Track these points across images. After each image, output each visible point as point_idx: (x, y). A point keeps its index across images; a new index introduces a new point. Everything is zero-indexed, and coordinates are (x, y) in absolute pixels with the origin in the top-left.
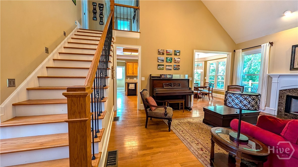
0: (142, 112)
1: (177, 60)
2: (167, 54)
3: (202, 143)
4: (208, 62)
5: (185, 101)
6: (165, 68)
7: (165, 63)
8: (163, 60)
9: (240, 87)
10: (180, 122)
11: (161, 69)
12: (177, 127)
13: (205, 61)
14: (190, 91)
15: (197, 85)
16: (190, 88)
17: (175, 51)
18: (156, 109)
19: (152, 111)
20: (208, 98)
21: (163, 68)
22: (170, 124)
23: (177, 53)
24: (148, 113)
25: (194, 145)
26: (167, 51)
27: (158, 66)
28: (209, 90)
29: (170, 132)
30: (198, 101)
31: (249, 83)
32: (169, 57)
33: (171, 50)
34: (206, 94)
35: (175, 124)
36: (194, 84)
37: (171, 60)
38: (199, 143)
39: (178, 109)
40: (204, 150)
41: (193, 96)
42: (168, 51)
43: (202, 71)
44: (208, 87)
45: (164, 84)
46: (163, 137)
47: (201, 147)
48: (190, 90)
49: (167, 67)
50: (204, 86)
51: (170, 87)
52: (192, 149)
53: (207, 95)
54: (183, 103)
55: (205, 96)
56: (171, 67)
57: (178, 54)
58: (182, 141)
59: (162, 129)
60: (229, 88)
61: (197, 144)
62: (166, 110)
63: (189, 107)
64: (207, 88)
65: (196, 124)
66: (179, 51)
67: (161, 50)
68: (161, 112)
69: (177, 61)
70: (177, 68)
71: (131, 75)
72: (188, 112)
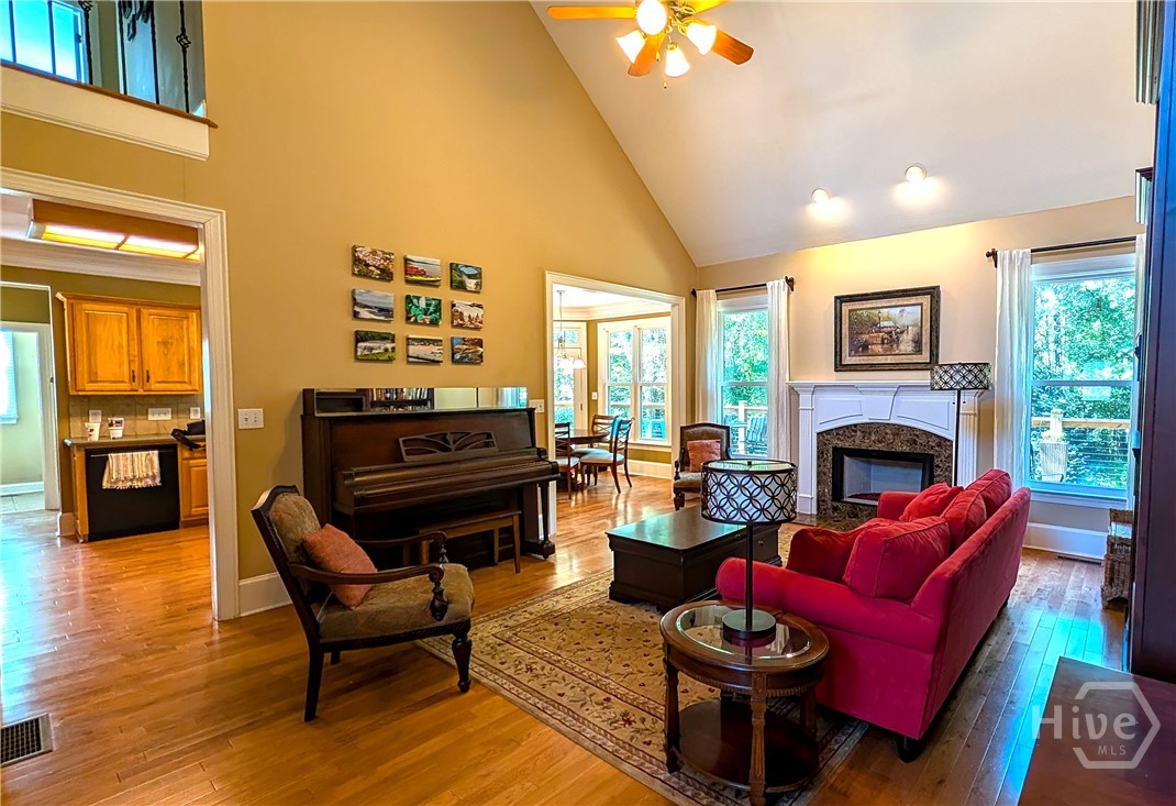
0: (258, 633)
1: (466, 314)
2: (410, 278)
3: (622, 691)
4: (600, 326)
5: (521, 518)
6: (400, 354)
7: (398, 327)
8: (386, 312)
9: (720, 430)
10: (511, 623)
11: (378, 360)
12: (503, 655)
13: (588, 322)
14: (542, 466)
15: (564, 433)
16: (542, 453)
17: (453, 267)
18: (372, 589)
19: (348, 608)
20: (613, 483)
21: (386, 350)
22: (463, 652)
23: (465, 278)
24: (321, 629)
25: (593, 713)
26: (406, 260)
27: (357, 341)
28: (615, 450)
29: (471, 693)
30: (573, 503)
31: (737, 410)
32: (424, 295)
33: (432, 260)
34: (602, 467)
35: (488, 645)
36: (557, 426)
37: (435, 312)
38: (612, 697)
39: (489, 562)
40: (636, 715)
41: (553, 485)
42: (415, 265)
43: (581, 365)
44: (608, 438)
45: (401, 440)
46: (436, 731)
47: (623, 710)
48: (543, 460)
49: (415, 350)
50: (591, 435)
51: (439, 455)
52: (589, 733)
53: (605, 469)
54: (512, 527)
55: (599, 477)
56: (435, 349)
57: (471, 284)
58: (537, 717)
59: (419, 696)
60: (686, 438)
61: (602, 704)
62: (438, 584)
63: (543, 542)
64: (604, 439)
65: (582, 615)
66: (476, 268)
67: (374, 253)
68: (411, 603)
69: (467, 320)
70: (468, 355)
71: (124, 387)
72: (542, 564)
